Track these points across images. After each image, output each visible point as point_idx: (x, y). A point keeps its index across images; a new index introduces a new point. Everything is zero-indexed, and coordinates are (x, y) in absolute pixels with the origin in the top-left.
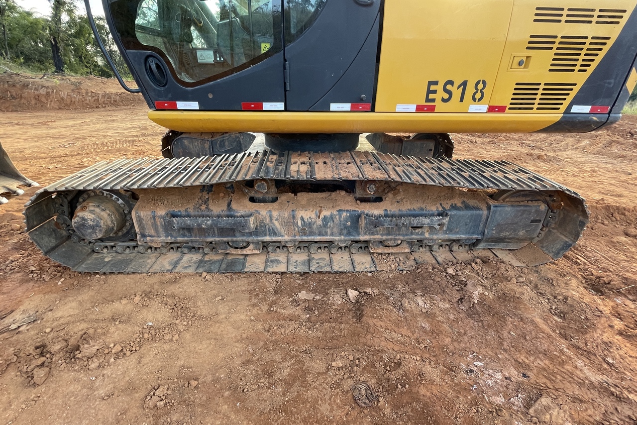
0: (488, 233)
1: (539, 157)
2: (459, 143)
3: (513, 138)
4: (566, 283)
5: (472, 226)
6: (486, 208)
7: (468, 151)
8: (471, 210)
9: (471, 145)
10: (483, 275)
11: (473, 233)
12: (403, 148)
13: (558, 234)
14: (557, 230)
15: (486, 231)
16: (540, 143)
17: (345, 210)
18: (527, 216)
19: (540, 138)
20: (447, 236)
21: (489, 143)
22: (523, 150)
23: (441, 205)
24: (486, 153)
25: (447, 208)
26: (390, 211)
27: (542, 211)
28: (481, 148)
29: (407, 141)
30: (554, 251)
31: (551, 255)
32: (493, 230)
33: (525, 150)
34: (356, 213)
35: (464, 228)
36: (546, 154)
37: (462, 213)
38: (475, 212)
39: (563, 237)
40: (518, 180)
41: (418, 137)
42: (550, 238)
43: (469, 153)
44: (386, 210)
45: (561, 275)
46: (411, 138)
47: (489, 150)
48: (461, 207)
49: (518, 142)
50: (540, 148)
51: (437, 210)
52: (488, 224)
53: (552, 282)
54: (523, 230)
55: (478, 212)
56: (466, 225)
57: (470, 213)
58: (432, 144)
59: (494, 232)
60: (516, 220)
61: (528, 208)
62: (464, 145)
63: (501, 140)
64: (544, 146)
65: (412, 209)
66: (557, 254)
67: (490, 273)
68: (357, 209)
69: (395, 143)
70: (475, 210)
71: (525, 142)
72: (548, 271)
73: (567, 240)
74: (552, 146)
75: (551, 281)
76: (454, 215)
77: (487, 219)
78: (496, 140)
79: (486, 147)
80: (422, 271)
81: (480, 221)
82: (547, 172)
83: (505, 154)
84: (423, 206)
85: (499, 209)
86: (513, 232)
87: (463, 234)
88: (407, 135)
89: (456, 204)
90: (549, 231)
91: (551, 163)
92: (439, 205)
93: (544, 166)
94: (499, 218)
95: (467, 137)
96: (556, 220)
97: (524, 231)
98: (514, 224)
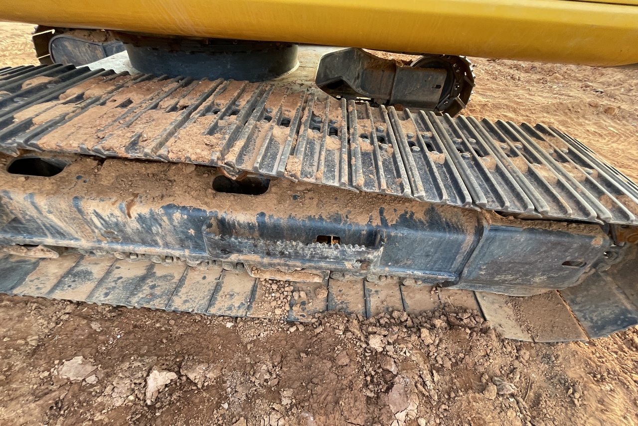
0: (470, 273)
1: (608, 111)
2: (494, 78)
3: (575, 77)
4: (601, 402)
5: (439, 259)
6: (473, 231)
7: (503, 91)
8: (439, 231)
9: (511, 82)
10: (438, 359)
11: (440, 270)
12: (396, 79)
13: (614, 287)
14: (614, 278)
15: (466, 271)
16: (613, 88)
17: (178, 207)
18: (559, 254)
19: (615, 81)
20: (387, 269)
21: (538, 81)
22: (584, 96)
23: (381, 212)
24: (528, 96)
25: (392, 221)
26: (271, 217)
27: (594, 249)
28: (524, 88)
29: (403, 69)
30: (595, 318)
31: (587, 324)
32: (480, 269)
33: (588, 98)
34: (201, 214)
35: (423, 262)
36: (619, 107)
37: (419, 235)
38: (448, 235)
39: (622, 297)
40: (559, 184)
41: (422, 64)
42: (594, 290)
43: (503, 95)
44: (262, 214)
45: (595, 376)
46: (412, 65)
47: (533, 93)
48: (421, 222)
49: (580, 84)
50: (611, 96)
51: (367, 225)
52: (471, 259)
53: (573, 394)
54: (543, 275)
55: (453, 237)
56: (428, 256)
57: (437, 235)
58: (442, 78)
59: (483, 273)
60: (532, 259)
61: (565, 240)
62: (501, 83)
63: (556, 78)
64: (617, 93)
65: (317, 217)
66: (598, 329)
67: (452, 355)
68: (204, 208)
69: (383, 71)
70: (450, 231)
71: (591, 84)
72: (572, 359)
73: (629, 307)
74: (630, 94)
75: (571, 391)
76: (403, 238)
77: (472, 251)
78: (548, 79)
79: (531, 88)
80: (324, 330)
81: (457, 253)
82: (613, 136)
83: (554, 101)
84: (343, 212)
85: (501, 235)
86: (521, 276)
87: (420, 269)
88: (407, 58)
89: (412, 214)
90: (596, 275)
91: (624, 122)
92: (375, 214)
93: (612, 127)
94: (497, 251)
95: (508, 70)
96: (618, 260)
97: (545, 277)
98: (526, 264)
